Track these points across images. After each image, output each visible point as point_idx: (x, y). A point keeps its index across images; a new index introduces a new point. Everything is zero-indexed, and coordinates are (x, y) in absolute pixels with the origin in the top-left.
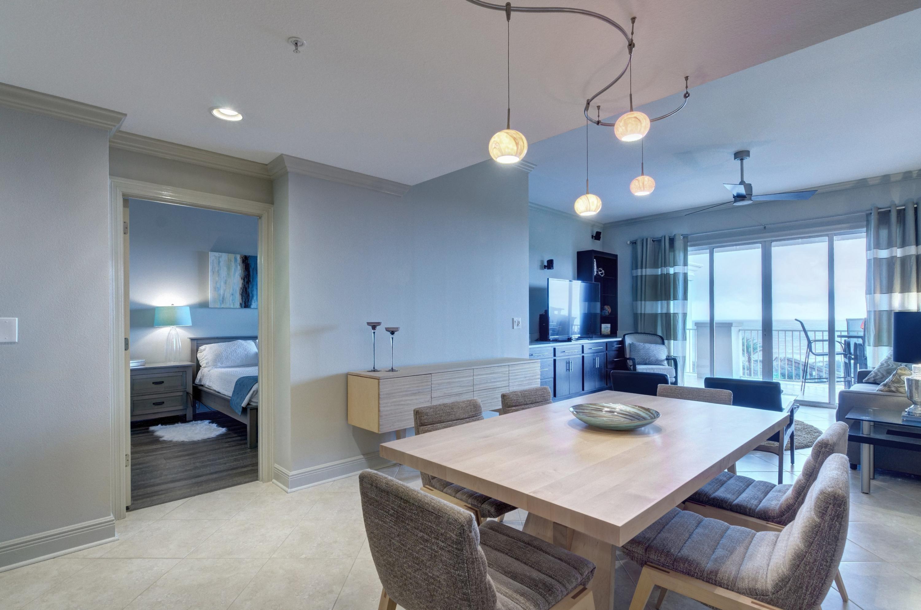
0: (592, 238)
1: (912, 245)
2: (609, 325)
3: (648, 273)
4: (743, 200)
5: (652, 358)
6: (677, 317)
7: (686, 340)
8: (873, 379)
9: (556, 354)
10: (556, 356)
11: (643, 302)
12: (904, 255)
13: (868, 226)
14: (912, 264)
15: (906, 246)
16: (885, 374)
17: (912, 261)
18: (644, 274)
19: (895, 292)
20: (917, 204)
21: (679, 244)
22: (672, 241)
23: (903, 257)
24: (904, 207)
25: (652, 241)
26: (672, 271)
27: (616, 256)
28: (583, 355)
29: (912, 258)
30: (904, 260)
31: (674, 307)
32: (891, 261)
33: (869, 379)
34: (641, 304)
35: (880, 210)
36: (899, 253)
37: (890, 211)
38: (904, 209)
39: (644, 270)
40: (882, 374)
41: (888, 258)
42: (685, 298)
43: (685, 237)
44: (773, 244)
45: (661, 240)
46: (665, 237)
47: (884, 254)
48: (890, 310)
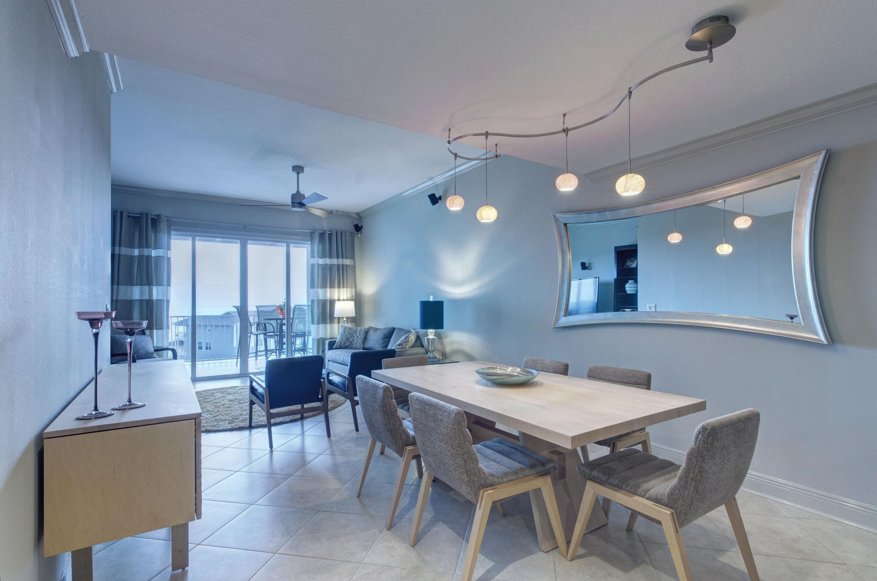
1: (336, 258)
3: (123, 253)
4: (301, 207)
5: (141, 351)
6: (163, 304)
7: (169, 328)
8: (339, 345)
12: (331, 264)
15: (332, 258)
16: (346, 341)
20: (337, 232)
21: (163, 225)
22: (154, 221)
25: (128, 215)
26: (154, 253)
30: (331, 267)
31: (156, 293)
33: (337, 346)
35: (319, 232)
37: (324, 233)
38: (330, 234)
40: (344, 342)
41: (323, 264)
42: (169, 285)
43: (169, 219)
44: (249, 242)
45: (140, 217)
46: (147, 214)
47: (321, 261)
48: (325, 300)
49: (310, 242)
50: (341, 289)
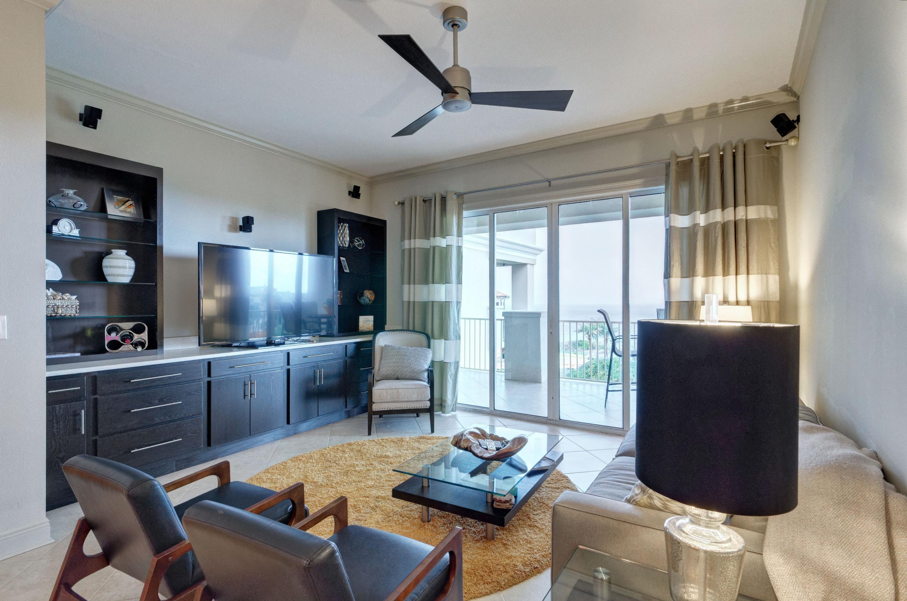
0: (349, 194)
1: (718, 208)
2: (371, 318)
3: (417, 246)
6: (450, 307)
7: (460, 339)
9: (212, 373)
10: (212, 376)
11: (412, 286)
12: (708, 223)
13: (667, 183)
14: (716, 235)
15: (710, 210)
17: (717, 230)
18: (412, 247)
19: (697, 276)
20: (723, 150)
21: (452, 204)
22: (444, 199)
23: (707, 225)
24: (707, 155)
25: (423, 200)
27: (384, 222)
28: (289, 367)
29: (718, 227)
30: (708, 230)
31: (446, 293)
32: (692, 231)
34: (409, 289)
35: (679, 159)
36: (701, 219)
37: (691, 160)
38: (708, 158)
39: (412, 241)
41: (689, 227)
43: (460, 196)
46: (435, 195)
47: (685, 221)
48: (692, 302)
50: (732, 277)
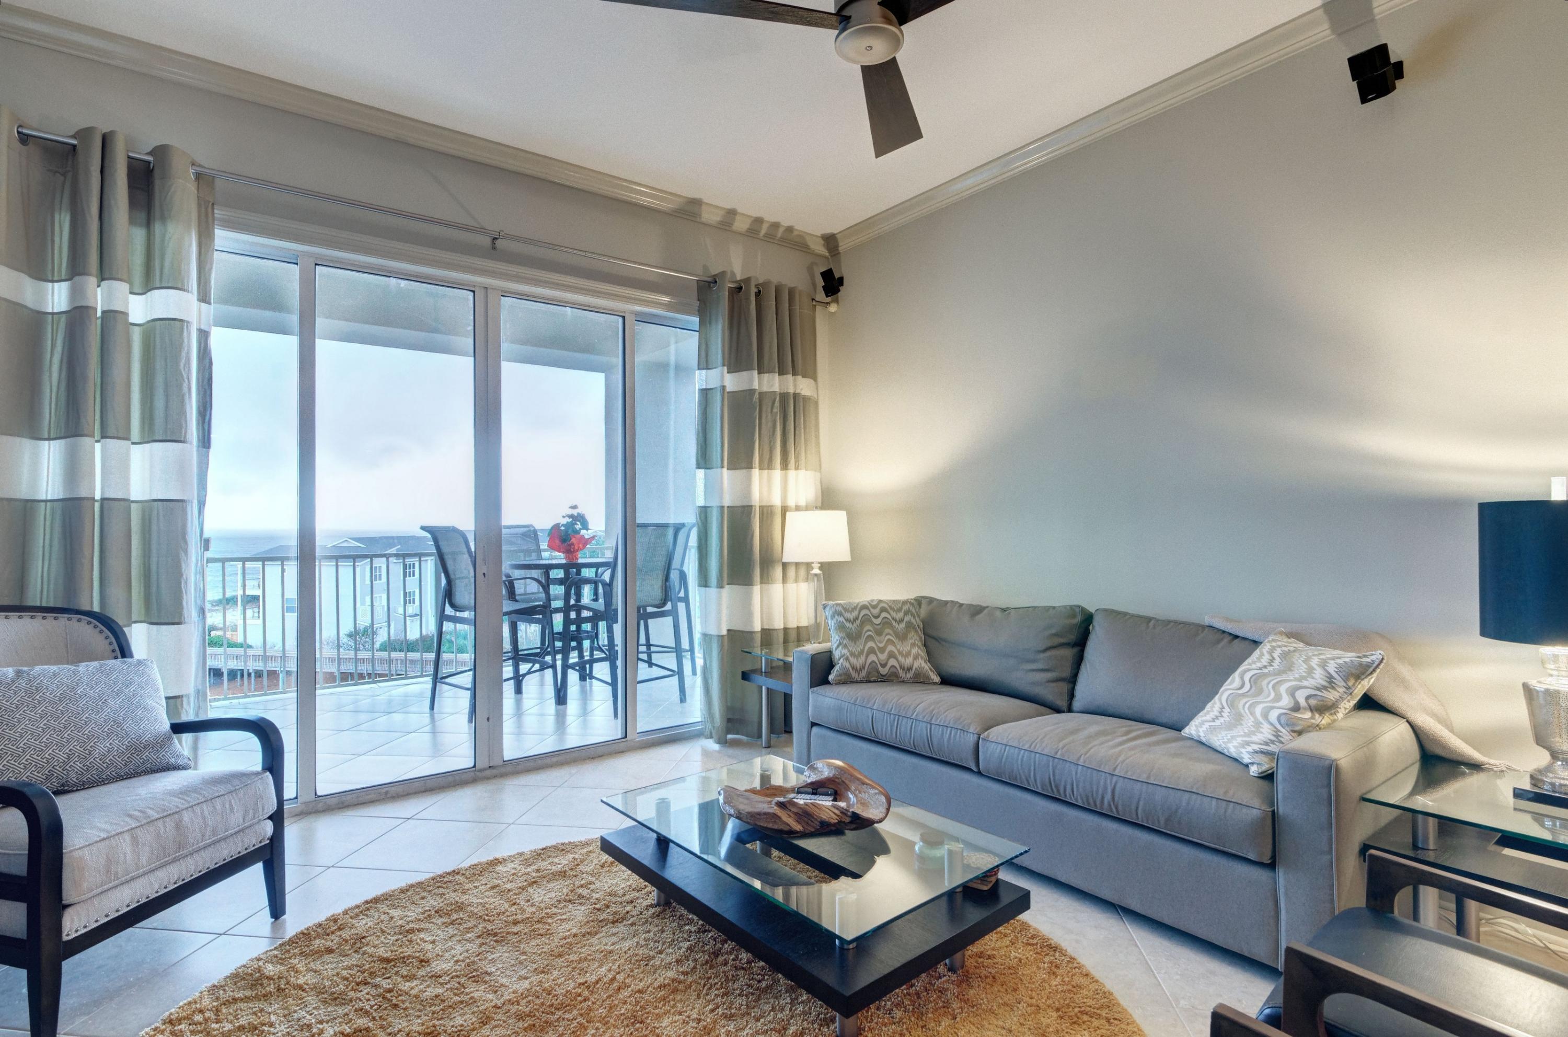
15: (751, 371)
43: (205, 177)
45: (74, 146)
46: (106, 141)
47: (732, 382)
48: (743, 507)
49: (697, 319)
50: (792, 473)
